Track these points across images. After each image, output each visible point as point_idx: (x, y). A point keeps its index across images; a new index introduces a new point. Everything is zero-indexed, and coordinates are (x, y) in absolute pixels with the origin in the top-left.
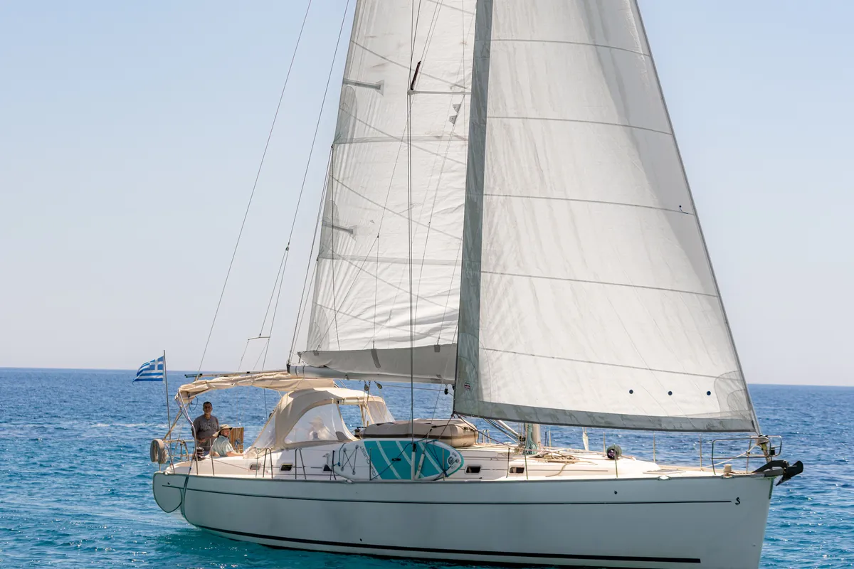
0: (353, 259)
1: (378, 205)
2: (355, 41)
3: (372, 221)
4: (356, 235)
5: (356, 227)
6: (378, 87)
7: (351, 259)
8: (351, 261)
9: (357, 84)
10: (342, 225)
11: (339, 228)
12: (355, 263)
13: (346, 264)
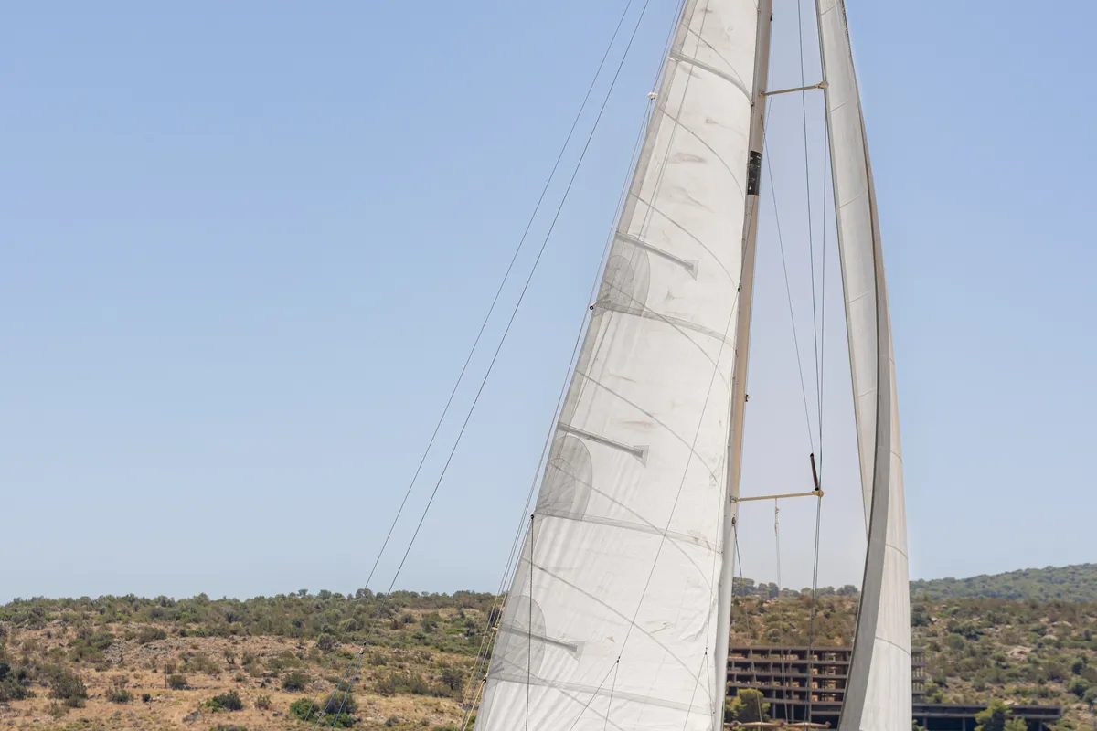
0: (570, 687)
1: (623, 617)
2: (587, 374)
3: (612, 639)
4: (580, 654)
5: (583, 643)
6: (638, 453)
7: (567, 688)
8: (567, 691)
9: (591, 437)
10: (549, 635)
11: (543, 639)
12: (574, 694)
13: (555, 693)
